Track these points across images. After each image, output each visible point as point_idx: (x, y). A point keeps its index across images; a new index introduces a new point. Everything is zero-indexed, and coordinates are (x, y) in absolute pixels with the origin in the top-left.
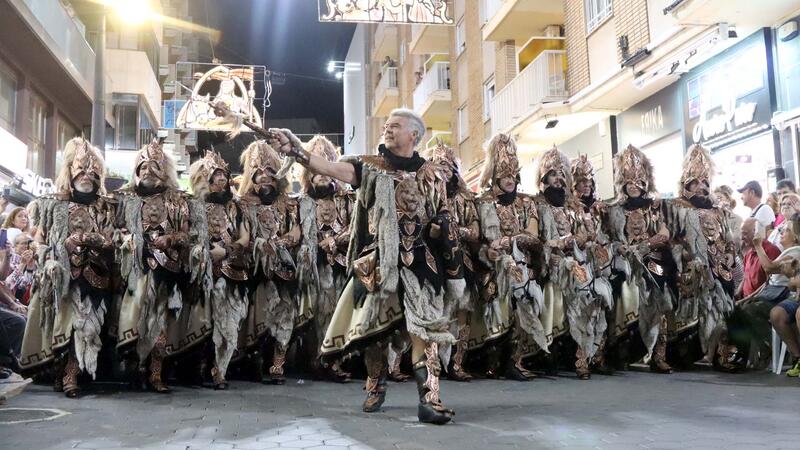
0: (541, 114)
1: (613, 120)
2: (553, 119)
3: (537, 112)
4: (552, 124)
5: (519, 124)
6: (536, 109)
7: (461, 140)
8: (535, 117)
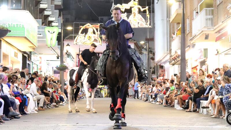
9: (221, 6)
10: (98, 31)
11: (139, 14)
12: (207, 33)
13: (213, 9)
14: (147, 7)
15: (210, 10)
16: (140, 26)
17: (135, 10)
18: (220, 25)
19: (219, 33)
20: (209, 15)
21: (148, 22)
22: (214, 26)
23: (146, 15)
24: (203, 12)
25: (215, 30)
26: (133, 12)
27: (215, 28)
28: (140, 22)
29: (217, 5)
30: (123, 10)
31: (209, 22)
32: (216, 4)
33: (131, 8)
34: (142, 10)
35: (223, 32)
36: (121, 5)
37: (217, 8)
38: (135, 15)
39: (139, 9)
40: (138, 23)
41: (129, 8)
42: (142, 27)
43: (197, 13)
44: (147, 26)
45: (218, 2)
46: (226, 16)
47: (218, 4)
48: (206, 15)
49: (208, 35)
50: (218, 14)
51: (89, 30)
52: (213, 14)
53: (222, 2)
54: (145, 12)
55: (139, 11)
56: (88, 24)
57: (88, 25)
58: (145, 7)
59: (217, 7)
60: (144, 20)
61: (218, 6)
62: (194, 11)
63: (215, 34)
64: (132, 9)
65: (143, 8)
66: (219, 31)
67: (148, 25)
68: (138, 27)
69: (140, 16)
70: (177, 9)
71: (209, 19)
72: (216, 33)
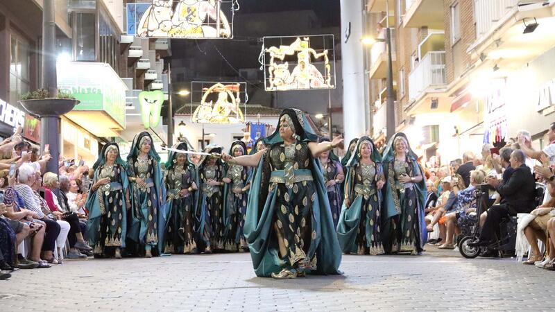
0: (518, 17)
2: (532, 22)
3: (514, 15)
4: (530, 29)
5: (500, 28)
6: (513, 12)
7: (454, 41)
8: (514, 21)
9: (458, 48)
10: (236, 97)
11: (311, 65)
12: (435, 96)
13: (444, 52)
14: (326, 52)
15: (439, 55)
16: (313, 86)
17: (304, 57)
18: (458, 81)
19: (457, 96)
20: (439, 63)
21: (327, 78)
22: (448, 84)
23: (324, 65)
24: (428, 58)
25: (448, 91)
26: (299, 61)
27: (449, 87)
28: (314, 79)
29: (451, 46)
30: (282, 58)
31: (439, 77)
32: (450, 42)
33: (296, 53)
34: (317, 56)
35: (463, 93)
36: (278, 47)
37: (452, 51)
38: (303, 67)
39: (312, 55)
40: (310, 80)
41: (291, 53)
42: (316, 87)
43: (417, 59)
44: (326, 86)
45: (454, 40)
46: (467, 65)
47: (454, 43)
48: (433, 63)
49: (437, 100)
50: (453, 62)
51: (219, 95)
52: (444, 62)
53: (460, 39)
55: (312, 60)
56: (219, 84)
57: (219, 87)
58: (322, 52)
59: (451, 48)
60: (320, 75)
61: (453, 47)
62: (413, 57)
63: (451, 98)
64: (299, 55)
65: (317, 53)
66: (456, 93)
67: (329, 83)
68: (311, 88)
69: (314, 67)
70: (381, 54)
71: (439, 71)
72: (451, 96)
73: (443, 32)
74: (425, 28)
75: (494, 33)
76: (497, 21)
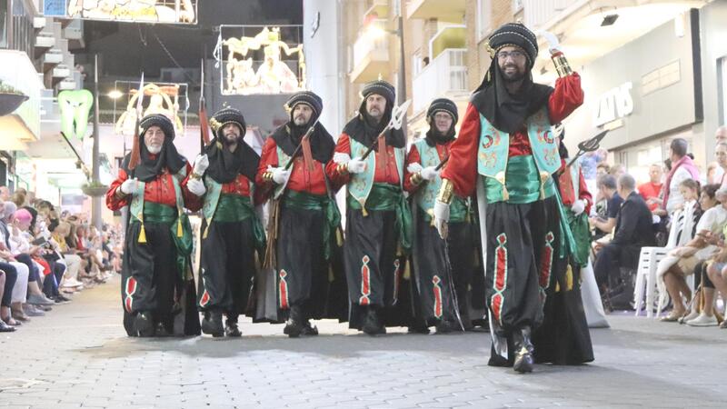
0: (594, 5)
1: (695, 14)
4: (610, 20)
7: (479, 38)
10: (173, 102)
11: (281, 63)
13: (465, 50)
14: (301, 46)
15: (459, 54)
16: (284, 90)
17: (272, 52)
20: (458, 64)
21: (302, 80)
22: (471, 90)
23: (298, 64)
24: (444, 57)
26: (266, 57)
28: (284, 80)
29: (477, 42)
30: (244, 53)
31: (458, 81)
32: (474, 38)
33: (262, 47)
34: (289, 52)
36: (240, 39)
37: (478, 49)
38: (272, 64)
39: (282, 50)
40: (280, 82)
41: (257, 47)
42: (288, 91)
44: (300, 90)
45: (480, 36)
47: (480, 40)
48: (451, 64)
50: (479, 62)
51: (152, 98)
52: (465, 63)
54: (295, 56)
55: (283, 56)
58: (296, 46)
59: (476, 46)
60: (293, 76)
61: (479, 44)
62: (415, 57)
64: (266, 50)
65: (290, 47)
67: (304, 86)
68: (281, 92)
69: (285, 65)
70: (370, 52)
71: (459, 74)
73: (465, 26)
74: (434, 20)
75: (555, 26)
76: (561, 10)
